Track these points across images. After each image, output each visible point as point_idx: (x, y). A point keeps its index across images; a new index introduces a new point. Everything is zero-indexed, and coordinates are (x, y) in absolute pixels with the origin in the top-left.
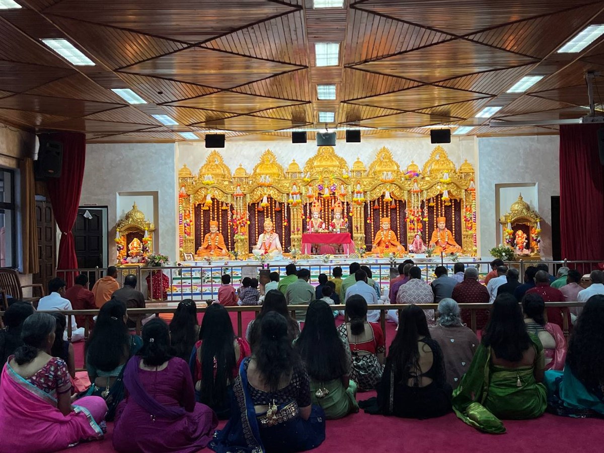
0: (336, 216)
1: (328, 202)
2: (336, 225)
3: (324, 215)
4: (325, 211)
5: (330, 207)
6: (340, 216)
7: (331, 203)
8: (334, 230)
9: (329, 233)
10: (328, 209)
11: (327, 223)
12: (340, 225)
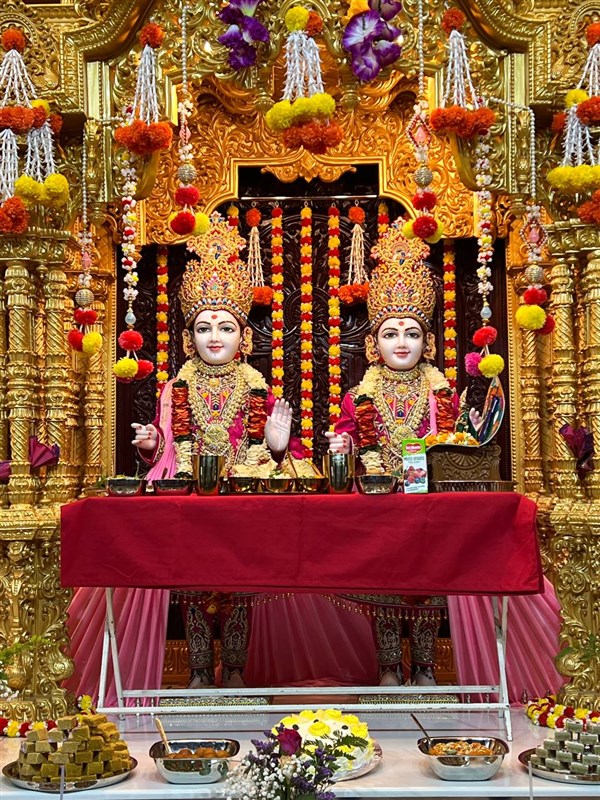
0: (387, 345)
1: (321, 251)
2: (388, 417)
3: (291, 343)
4: (293, 316)
5: (334, 281)
6: (414, 344)
7: (343, 253)
8: (372, 462)
9: (321, 486)
10: (320, 299)
11: (307, 404)
12: (416, 418)
